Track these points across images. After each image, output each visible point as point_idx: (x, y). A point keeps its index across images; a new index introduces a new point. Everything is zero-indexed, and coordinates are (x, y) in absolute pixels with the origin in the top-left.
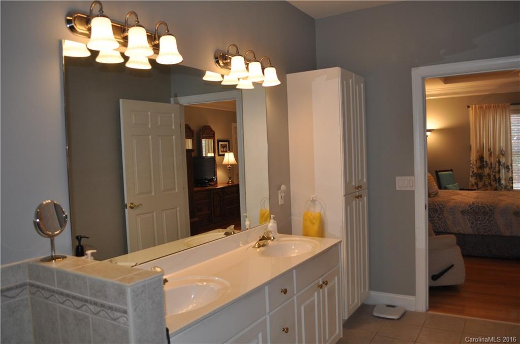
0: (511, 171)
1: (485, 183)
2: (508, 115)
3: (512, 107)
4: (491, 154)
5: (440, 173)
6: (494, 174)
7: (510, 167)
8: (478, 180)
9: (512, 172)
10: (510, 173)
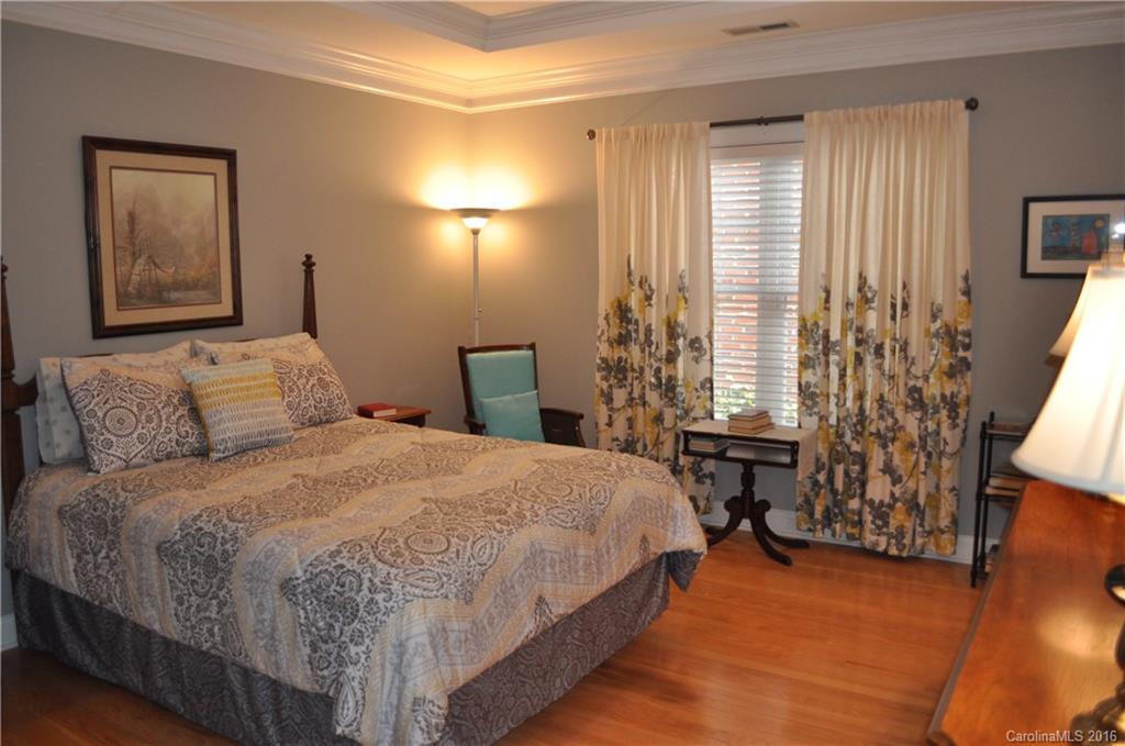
0: (707, 357)
1: (630, 393)
2: (702, 163)
3: (719, 135)
4: (648, 298)
5: (472, 356)
6: (655, 365)
7: (706, 344)
8: (613, 381)
9: (712, 360)
10: (705, 364)
